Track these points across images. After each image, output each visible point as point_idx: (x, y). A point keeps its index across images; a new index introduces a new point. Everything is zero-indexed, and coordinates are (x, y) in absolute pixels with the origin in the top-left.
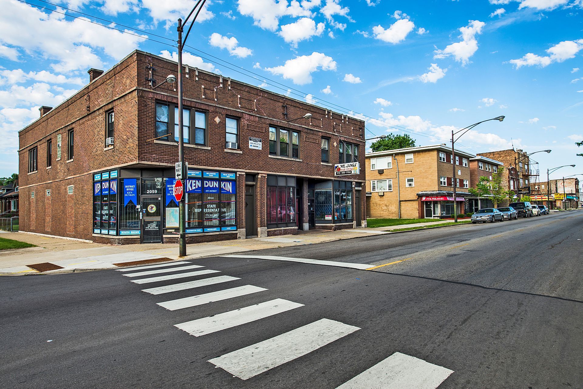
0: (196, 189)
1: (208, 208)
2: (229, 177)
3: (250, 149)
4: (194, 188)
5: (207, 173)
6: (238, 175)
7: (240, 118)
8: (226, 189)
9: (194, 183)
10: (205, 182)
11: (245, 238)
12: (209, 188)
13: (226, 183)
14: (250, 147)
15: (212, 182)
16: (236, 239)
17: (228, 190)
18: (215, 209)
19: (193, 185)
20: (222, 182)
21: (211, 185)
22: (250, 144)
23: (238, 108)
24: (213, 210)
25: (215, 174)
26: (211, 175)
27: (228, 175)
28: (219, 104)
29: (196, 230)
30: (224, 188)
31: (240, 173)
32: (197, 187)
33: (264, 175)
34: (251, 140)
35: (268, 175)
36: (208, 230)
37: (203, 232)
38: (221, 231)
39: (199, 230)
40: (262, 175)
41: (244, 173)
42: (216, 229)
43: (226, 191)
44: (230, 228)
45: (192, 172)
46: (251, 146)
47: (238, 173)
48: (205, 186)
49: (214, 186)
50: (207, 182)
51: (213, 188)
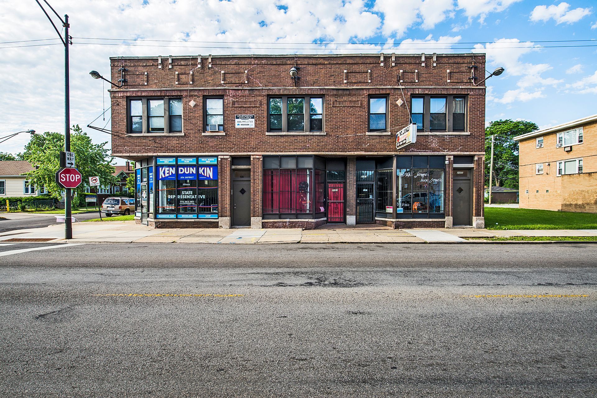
0: (169, 176)
1: (183, 195)
2: (209, 162)
3: (237, 129)
4: (167, 175)
5: (182, 160)
6: (219, 159)
7: (223, 96)
8: (205, 175)
9: (168, 170)
10: (180, 169)
11: (229, 228)
12: (184, 174)
13: (205, 168)
14: (237, 127)
15: (188, 168)
16: (218, 227)
17: (208, 176)
18: (191, 196)
19: (167, 172)
20: (200, 168)
21: (187, 171)
22: (236, 123)
23: (221, 85)
24: (189, 197)
25: (192, 160)
26: (187, 161)
27: (208, 160)
28: (196, 86)
29: (169, 216)
30: (203, 174)
31: (222, 157)
32: (170, 174)
33: (257, 157)
34: (237, 118)
35: (264, 157)
36: (183, 216)
37: (177, 218)
38: (198, 218)
39: (173, 216)
40: (254, 157)
41: (228, 157)
42: (192, 216)
43: (205, 176)
44: (210, 216)
45: (165, 160)
46: (238, 125)
47: (219, 157)
48: (180, 173)
49: (191, 173)
50: (183, 169)
51: (189, 175)
